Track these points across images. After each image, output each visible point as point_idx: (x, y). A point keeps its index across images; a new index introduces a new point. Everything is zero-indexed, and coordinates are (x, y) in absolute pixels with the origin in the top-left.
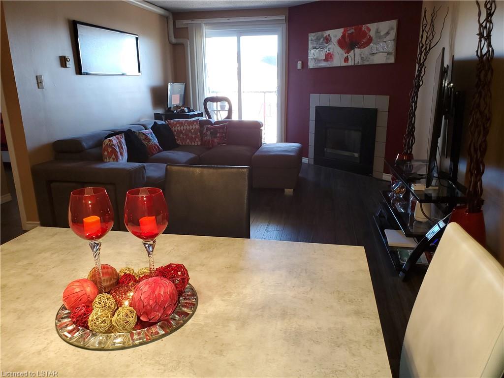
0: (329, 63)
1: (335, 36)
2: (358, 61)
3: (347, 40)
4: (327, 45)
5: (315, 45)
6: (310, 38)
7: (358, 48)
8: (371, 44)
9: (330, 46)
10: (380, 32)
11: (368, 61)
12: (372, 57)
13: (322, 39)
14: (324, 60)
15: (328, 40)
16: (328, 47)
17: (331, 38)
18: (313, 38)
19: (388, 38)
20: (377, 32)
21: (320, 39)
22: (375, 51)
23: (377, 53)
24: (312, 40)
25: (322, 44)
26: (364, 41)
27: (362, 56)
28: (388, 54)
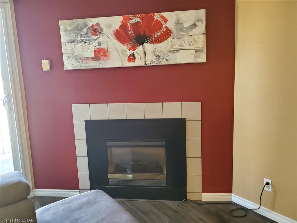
0: (101, 62)
1: (109, 26)
2: (151, 60)
3: (131, 32)
4: (96, 37)
5: (73, 38)
6: (62, 28)
7: (151, 43)
8: (170, 39)
9: (101, 39)
10: (182, 24)
11: (167, 60)
12: (172, 55)
13: (86, 30)
14: (92, 58)
15: (96, 31)
16: (97, 41)
17: (101, 28)
18: (69, 28)
19: (195, 31)
20: (178, 23)
21: (81, 29)
22: (176, 47)
23: (180, 50)
24: (66, 30)
25: (86, 35)
26: (159, 34)
27: (157, 54)
28: (197, 51)
